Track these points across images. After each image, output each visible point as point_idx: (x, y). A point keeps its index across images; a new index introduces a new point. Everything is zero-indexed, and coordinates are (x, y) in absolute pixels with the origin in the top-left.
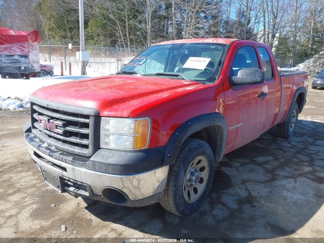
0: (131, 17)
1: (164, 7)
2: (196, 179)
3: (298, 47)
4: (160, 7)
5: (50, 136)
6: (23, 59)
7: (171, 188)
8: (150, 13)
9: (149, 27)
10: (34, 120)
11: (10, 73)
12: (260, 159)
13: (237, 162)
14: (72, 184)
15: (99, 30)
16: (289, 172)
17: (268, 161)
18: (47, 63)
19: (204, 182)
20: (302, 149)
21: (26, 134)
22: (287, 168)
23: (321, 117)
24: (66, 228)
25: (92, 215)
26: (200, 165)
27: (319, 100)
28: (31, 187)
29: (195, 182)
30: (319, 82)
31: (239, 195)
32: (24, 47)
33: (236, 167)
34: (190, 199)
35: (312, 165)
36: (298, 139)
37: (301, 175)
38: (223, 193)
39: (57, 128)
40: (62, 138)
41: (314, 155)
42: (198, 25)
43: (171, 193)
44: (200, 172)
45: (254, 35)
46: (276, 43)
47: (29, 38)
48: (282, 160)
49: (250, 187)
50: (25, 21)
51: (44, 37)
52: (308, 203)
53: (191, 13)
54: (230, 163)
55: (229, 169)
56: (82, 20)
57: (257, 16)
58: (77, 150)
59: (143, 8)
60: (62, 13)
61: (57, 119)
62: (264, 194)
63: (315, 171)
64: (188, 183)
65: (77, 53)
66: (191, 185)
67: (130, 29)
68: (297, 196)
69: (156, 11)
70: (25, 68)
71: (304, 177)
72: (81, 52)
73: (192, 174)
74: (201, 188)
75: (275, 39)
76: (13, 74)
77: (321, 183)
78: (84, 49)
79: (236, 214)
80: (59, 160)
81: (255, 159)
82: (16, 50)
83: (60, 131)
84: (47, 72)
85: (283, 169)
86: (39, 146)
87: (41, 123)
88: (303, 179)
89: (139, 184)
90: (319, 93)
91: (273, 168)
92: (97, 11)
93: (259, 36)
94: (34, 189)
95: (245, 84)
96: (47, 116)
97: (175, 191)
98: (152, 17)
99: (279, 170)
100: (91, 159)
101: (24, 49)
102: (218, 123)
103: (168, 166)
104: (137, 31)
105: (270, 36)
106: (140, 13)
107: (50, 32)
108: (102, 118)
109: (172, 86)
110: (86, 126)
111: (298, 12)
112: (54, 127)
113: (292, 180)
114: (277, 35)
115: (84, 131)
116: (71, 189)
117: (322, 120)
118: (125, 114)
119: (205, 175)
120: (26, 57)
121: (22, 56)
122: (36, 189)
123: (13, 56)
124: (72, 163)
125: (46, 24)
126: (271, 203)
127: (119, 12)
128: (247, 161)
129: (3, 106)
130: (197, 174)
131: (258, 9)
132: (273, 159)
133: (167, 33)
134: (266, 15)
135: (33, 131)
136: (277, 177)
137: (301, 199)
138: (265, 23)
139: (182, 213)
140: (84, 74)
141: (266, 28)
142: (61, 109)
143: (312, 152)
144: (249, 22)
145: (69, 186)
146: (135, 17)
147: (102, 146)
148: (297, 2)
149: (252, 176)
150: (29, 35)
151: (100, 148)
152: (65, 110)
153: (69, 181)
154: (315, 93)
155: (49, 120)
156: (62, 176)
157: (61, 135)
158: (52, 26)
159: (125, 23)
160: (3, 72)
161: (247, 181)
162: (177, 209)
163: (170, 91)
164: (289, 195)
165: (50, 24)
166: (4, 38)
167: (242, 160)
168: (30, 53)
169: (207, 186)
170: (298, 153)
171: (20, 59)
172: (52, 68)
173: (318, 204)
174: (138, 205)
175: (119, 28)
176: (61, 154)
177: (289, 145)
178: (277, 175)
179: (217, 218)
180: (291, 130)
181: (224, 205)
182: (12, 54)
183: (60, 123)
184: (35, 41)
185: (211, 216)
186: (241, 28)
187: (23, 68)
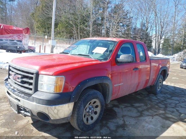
0: (81, 23)
1: (101, 19)
2: (92, 111)
3: (175, 45)
4: (98, 18)
5: (15, 83)
6: (19, 42)
7: (76, 115)
8: (92, 22)
9: (91, 29)
10: (9, 75)
11: (11, 50)
12: (137, 105)
13: (123, 105)
14: (23, 109)
15: (63, 29)
16: (151, 113)
17: (141, 106)
18: (33, 46)
19: (98, 114)
20: (163, 101)
21: (5, 81)
22: (150, 111)
23: (180, 84)
24: (18, 133)
25: (34, 127)
26: (95, 104)
27: (182, 75)
28: (6, 110)
29: (91, 113)
30: (184, 65)
31: (118, 123)
32: (20, 36)
33: (122, 108)
34: (87, 122)
35: (165, 110)
36: (162, 95)
37: (157, 115)
38: (110, 121)
39: (18, 79)
40: (20, 84)
41: (168, 105)
42: (118, 30)
43: (75, 118)
44: (95, 108)
45: (150, 37)
46: (162, 42)
47: (23, 31)
48: (149, 106)
49: (125, 119)
50: (24, 22)
51: (34, 32)
52: (156, 130)
53: (114, 23)
54: (119, 105)
55: (117, 109)
56: (53, 23)
57: (151, 26)
58: (27, 91)
59: (89, 19)
60: (44, 19)
61: (19, 74)
62: (132, 124)
63: (166, 113)
64: (87, 113)
65: (49, 41)
66: (89, 115)
67: (81, 29)
68: (151, 126)
69: (95, 21)
70: (20, 47)
71: (159, 116)
72: (51, 40)
73: (90, 109)
74: (95, 117)
75: (162, 39)
76: (13, 50)
77: (167, 120)
78: (53, 39)
79: (113, 133)
80: (17, 96)
81: (134, 105)
82: (16, 37)
83: (20, 80)
84: (32, 50)
85: (148, 111)
86: (9, 88)
87: (11, 76)
88: (157, 117)
89: (58, 112)
90: (183, 71)
91: (143, 110)
92: (63, 19)
93: (153, 37)
94: (7, 112)
95: (124, 62)
96: (15, 72)
97: (78, 117)
98: (93, 24)
99: (145, 111)
100: (32, 96)
101: (20, 37)
102: (106, 82)
103: (73, 103)
104: (84, 31)
105: (159, 37)
106: (87, 21)
107: (37, 29)
108: (40, 75)
109: (82, 61)
110: (31, 78)
111: (175, 25)
112: (17, 78)
113: (151, 117)
114: (163, 37)
115: (31, 81)
116: (22, 112)
117: (179, 86)
118: (51, 73)
119: (98, 110)
120: (21, 41)
121: (18, 41)
122: (8, 111)
123: (13, 40)
124: (23, 98)
125: (36, 25)
126: (135, 128)
127: (75, 20)
128: (129, 105)
129: (3, 67)
130: (93, 109)
131: (152, 23)
132: (144, 105)
133: (101, 33)
134: (157, 26)
135: (9, 80)
136: (143, 115)
137: (153, 128)
138: (156, 30)
139: (82, 129)
140: (52, 53)
141: (157, 33)
142: (21, 69)
143: (168, 103)
144: (147, 29)
145: (22, 110)
146: (84, 23)
147: (39, 89)
148: (175, 20)
149: (129, 113)
150: (23, 30)
151: (38, 91)
152: (23, 70)
153: (21, 107)
154: (181, 70)
155: (15, 74)
156: (18, 104)
157: (20, 83)
158: (39, 26)
159: (78, 26)
160: (7, 48)
161: (125, 116)
162: (79, 127)
163: (80, 63)
164: (147, 125)
165: (37, 25)
166: (10, 31)
167: (126, 105)
168: (23, 40)
169: (99, 116)
170: (160, 103)
171: (17, 42)
172: (35, 48)
173: (161, 131)
174: (55, 123)
175: (75, 29)
176: (18, 92)
177: (156, 98)
178: (143, 114)
179: (102, 134)
180: (159, 90)
181: (108, 127)
182: (13, 39)
183: (20, 76)
184: (26, 33)
185: (99, 133)
186: (142, 32)
187: (18, 47)
